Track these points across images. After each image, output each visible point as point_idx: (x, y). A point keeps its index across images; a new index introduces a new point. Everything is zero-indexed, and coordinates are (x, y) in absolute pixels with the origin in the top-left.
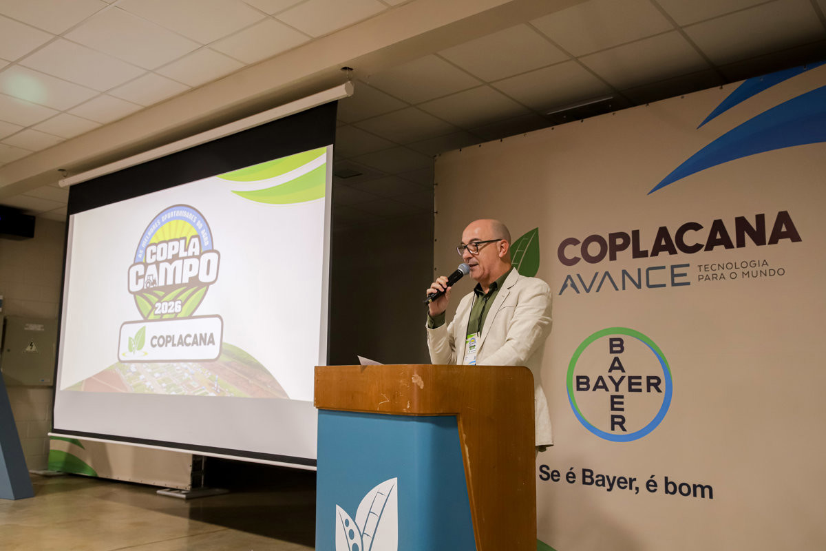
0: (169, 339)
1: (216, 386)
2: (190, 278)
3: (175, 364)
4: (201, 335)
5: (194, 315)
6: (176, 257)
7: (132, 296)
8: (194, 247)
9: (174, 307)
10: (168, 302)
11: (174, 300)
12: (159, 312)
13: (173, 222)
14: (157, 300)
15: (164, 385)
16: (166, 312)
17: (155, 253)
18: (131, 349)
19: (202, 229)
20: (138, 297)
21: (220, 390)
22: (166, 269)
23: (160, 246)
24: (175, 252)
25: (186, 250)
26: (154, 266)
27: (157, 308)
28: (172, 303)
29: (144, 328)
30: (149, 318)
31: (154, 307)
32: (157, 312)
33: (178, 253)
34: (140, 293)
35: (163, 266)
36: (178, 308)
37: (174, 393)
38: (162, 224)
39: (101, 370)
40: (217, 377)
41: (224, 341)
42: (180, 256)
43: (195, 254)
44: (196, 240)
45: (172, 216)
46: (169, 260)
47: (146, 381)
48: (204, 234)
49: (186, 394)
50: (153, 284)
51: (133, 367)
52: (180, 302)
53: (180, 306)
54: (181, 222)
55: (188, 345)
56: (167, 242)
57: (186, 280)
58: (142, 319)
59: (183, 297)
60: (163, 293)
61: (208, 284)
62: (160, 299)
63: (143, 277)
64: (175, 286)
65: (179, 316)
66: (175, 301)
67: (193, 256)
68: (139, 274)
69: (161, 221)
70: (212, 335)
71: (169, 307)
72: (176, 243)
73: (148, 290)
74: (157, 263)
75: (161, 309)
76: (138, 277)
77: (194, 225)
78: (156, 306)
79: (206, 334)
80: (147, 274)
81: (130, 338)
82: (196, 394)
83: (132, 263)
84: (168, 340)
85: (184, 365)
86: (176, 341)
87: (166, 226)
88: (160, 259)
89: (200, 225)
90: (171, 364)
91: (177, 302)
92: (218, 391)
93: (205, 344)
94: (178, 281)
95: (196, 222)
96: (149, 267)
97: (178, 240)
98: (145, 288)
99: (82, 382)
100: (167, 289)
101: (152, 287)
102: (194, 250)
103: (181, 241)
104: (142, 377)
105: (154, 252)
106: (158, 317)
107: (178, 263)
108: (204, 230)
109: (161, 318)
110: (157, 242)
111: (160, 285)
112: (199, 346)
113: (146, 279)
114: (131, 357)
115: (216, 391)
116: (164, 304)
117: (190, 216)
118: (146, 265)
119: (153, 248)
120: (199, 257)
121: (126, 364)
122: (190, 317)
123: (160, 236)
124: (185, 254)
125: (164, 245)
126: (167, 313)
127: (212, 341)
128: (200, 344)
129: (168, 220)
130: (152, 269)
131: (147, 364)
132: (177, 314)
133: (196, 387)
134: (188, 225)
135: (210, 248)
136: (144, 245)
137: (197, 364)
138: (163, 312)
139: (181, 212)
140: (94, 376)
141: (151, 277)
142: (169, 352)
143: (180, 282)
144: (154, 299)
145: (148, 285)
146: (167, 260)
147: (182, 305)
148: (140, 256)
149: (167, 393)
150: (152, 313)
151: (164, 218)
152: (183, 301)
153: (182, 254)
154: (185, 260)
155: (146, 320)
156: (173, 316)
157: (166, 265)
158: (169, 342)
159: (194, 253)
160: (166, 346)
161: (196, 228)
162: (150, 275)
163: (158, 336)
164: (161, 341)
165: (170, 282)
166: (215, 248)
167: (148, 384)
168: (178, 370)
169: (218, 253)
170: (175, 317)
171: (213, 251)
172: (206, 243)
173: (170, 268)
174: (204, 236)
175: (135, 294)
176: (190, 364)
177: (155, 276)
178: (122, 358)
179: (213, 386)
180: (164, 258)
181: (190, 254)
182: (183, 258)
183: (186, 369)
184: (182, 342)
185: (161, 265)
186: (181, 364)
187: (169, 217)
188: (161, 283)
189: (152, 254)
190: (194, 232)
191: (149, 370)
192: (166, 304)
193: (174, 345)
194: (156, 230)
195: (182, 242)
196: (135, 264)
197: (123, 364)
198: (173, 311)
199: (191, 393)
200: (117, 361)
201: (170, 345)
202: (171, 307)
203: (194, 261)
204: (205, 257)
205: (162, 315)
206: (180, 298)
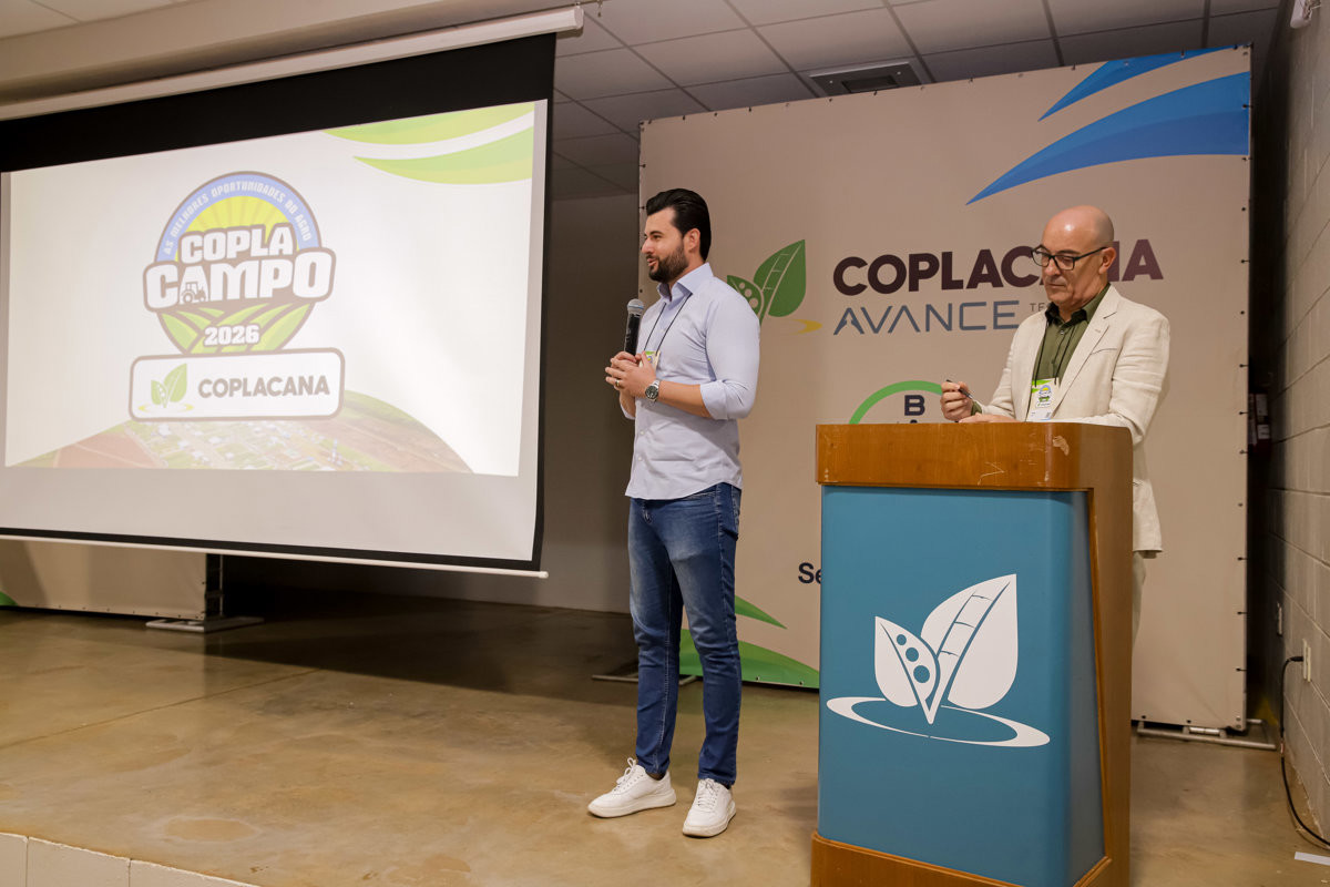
0: (236, 385)
1: (334, 455)
2: (275, 291)
3: (250, 423)
4: (301, 379)
5: (286, 347)
6: (244, 256)
7: (155, 315)
8: (282, 241)
9: (244, 335)
10: (232, 327)
11: (245, 323)
12: (215, 342)
13: (237, 200)
14: (208, 322)
15: (230, 455)
16: (228, 341)
17: (201, 248)
18: (156, 399)
19: (297, 213)
20: (164, 316)
21: (343, 462)
22: (225, 275)
23: (209, 238)
24: (243, 247)
25: (265, 244)
26: (200, 268)
27: (208, 336)
28: (241, 329)
29: (184, 367)
30: (194, 351)
31: (202, 334)
32: (209, 342)
33: (250, 248)
34: (171, 310)
35: (217, 271)
36: (251, 335)
37: (250, 468)
38: (212, 201)
39: (92, 434)
40: (336, 442)
41: (346, 387)
42: (253, 254)
43: (285, 253)
44: (286, 231)
45: (233, 189)
46: (231, 260)
47: (193, 450)
48: (301, 222)
49: (274, 468)
50: (197, 297)
51: (164, 429)
52: (256, 328)
53: (256, 335)
54: (252, 200)
55: (275, 394)
56: (225, 231)
57: (267, 293)
58: (178, 352)
59: (263, 319)
60: (222, 313)
61: (312, 302)
62: (215, 322)
63: (177, 284)
64: (243, 302)
65: (255, 348)
66: (245, 326)
67: (281, 256)
68: (168, 280)
69: (209, 196)
70: (322, 379)
71: (234, 335)
72: (244, 235)
73: (189, 307)
74: (206, 265)
75: (217, 336)
76: (165, 285)
77: (281, 207)
78: (208, 331)
79: (311, 378)
80: (184, 281)
81: (154, 383)
82: (295, 469)
83: (152, 261)
84: (234, 386)
85: (271, 425)
86: (251, 387)
87: (221, 205)
88: (209, 256)
89: (291, 206)
90: (243, 423)
91: (249, 328)
92: (339, 463)
93: (310, 392)
94: (250, 293)
95: (286, 200)
96: (188, 270)
97: (250, 229)
98: (182, 302)
99: (55, 452)
100: (228, 306)
101: (195, 301)
102: (281, 246)
103: (254, 231)
104: (183, 444)
105: (196, 245)
106: (213, 350)
107: (250, 267)
108: (302, 216)
109: (219, 351)
110: (203, 230)
111: (212, 299)
112: (297, 397)
113: (183, 288)
114: (160, 412)
115: (335, 463)
116: (222, 330)
117: (273, 192)
118: (182, 267)
119: (197, 240)
120: (292, 258)
121: (148, 424)
122: (279, 351)
123: (208, 219)
124: (264, 252)
125: (220, 237)
126: (231, 344)
127: (323, 387)
128: (301, 393)
129: (224, 196)
130: (194, 274)
131: (192, 423)
132: (251, 345)
133: (293, 457)
134: (267, 206)
135: (316, 245)
136: (175, 232)
137: (294, 422)
138: (222, 342)
139: (251, 184)
140: (80, 443)
141: (194, 286)
142: (235, 405)
143: (254, 295)
144: (202, 322)
145: (188, 298)
146: (225, 260)
147: (262, 332)
148: (168, 251)
149: (238, 468)
150: (200, 343)
151: (215, 192)
152: (262, 326)
153: (257, 251)
154: (263, 262)
155: (186, 353)
156: (243, 349)
157: (226, 267)
158: (237, 389)
159: (281, 251)
160: (231, 395)
161: (285, 212)
162: (191, 283)
163: (213, 381)
164: (221, 388)
165: (234, 294)
166: (324, 245)
167: (197, 454)
168: (257, 432)
169: (330, 252)
170: (248, 350)
171: (320, 249)
172: (306, 235)
173: (234, 274)
174: (301, 225)
175: (160, 312)
176: (282, 422)
177: (203, 284)
178: (138, 414)
179: (329, 455)
180: (220, 255)
181: (274, 250)
182: (260, 259)
183: (274, 430)
184: (263, 388)
185: (213, 267)
186: (264, 422)
187: (226, 191)
188: (216, 295)
189: (193, 249)
190: (282, 218)
191: (199, 433)
192: (228, 329)
193: (246, 394)
194: (201, 209)
195: (257, 233)
196: (156, 263)
197: (141, 424)
198: (242, 341)
199: (286, 467)
200: (129, 418)
201: (238, 394)
202: (239, 335)
203: (285, 265)
204: (304, 260)
205: (220, 346)
206: (256, 320)
